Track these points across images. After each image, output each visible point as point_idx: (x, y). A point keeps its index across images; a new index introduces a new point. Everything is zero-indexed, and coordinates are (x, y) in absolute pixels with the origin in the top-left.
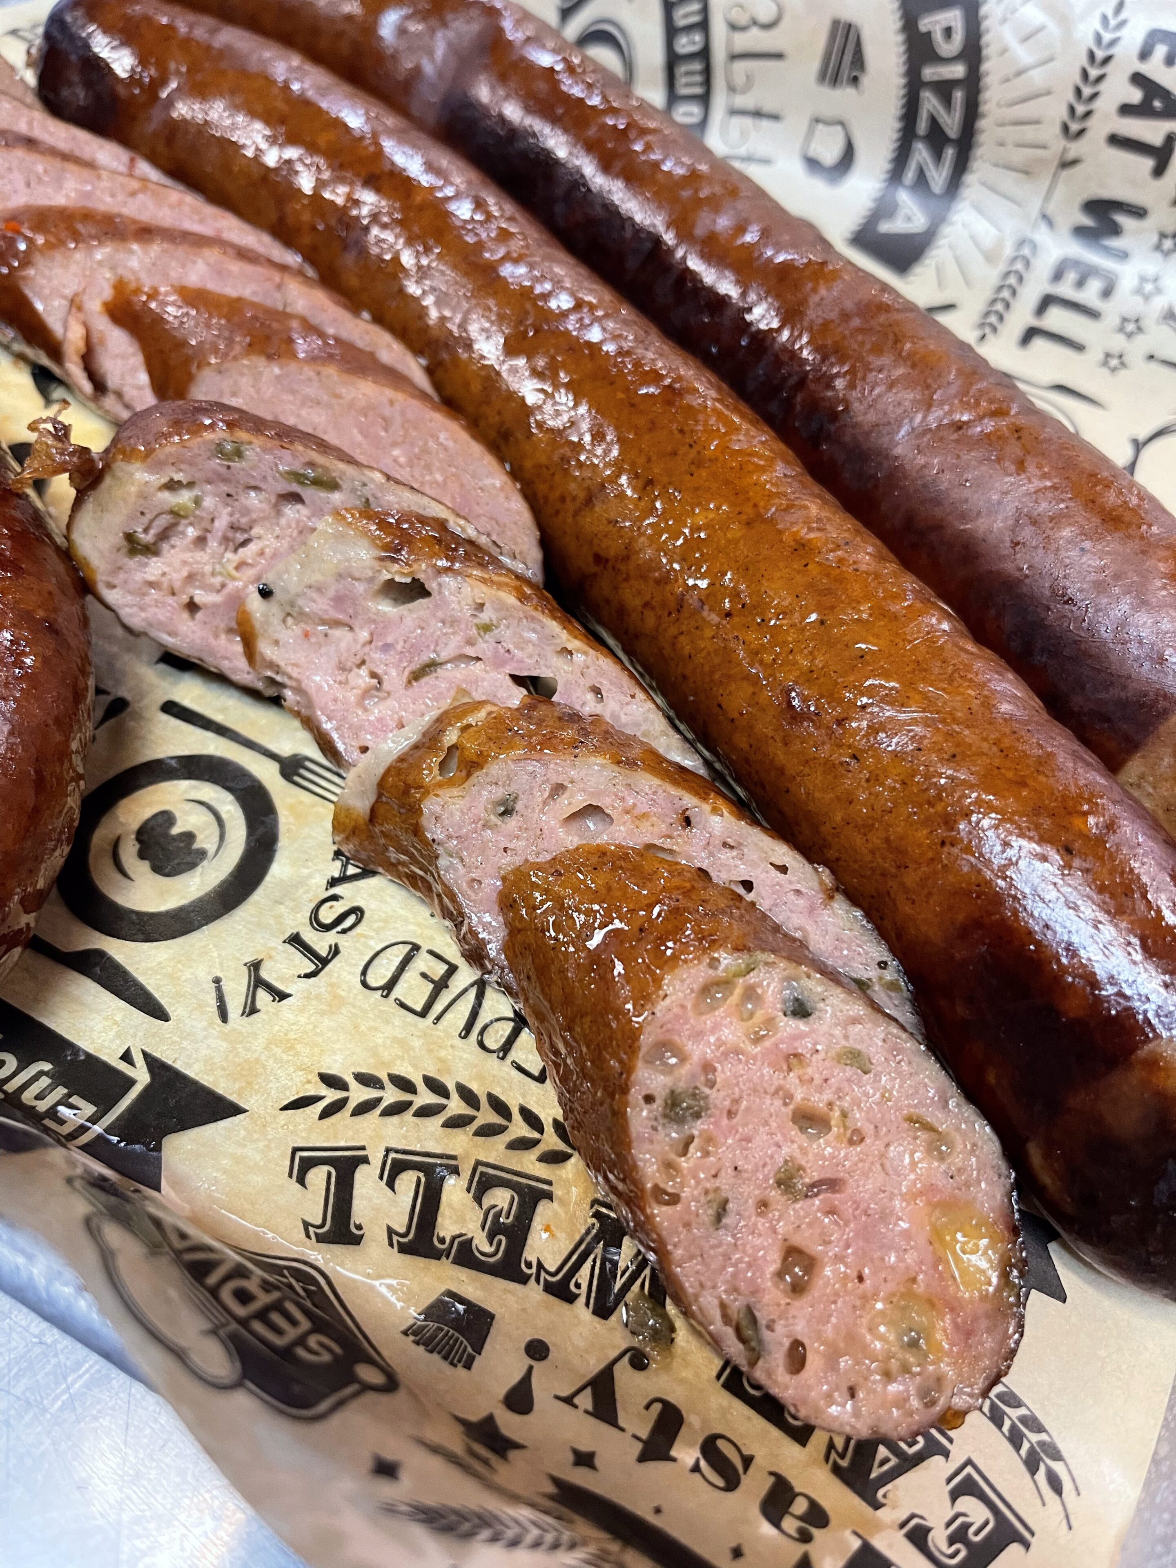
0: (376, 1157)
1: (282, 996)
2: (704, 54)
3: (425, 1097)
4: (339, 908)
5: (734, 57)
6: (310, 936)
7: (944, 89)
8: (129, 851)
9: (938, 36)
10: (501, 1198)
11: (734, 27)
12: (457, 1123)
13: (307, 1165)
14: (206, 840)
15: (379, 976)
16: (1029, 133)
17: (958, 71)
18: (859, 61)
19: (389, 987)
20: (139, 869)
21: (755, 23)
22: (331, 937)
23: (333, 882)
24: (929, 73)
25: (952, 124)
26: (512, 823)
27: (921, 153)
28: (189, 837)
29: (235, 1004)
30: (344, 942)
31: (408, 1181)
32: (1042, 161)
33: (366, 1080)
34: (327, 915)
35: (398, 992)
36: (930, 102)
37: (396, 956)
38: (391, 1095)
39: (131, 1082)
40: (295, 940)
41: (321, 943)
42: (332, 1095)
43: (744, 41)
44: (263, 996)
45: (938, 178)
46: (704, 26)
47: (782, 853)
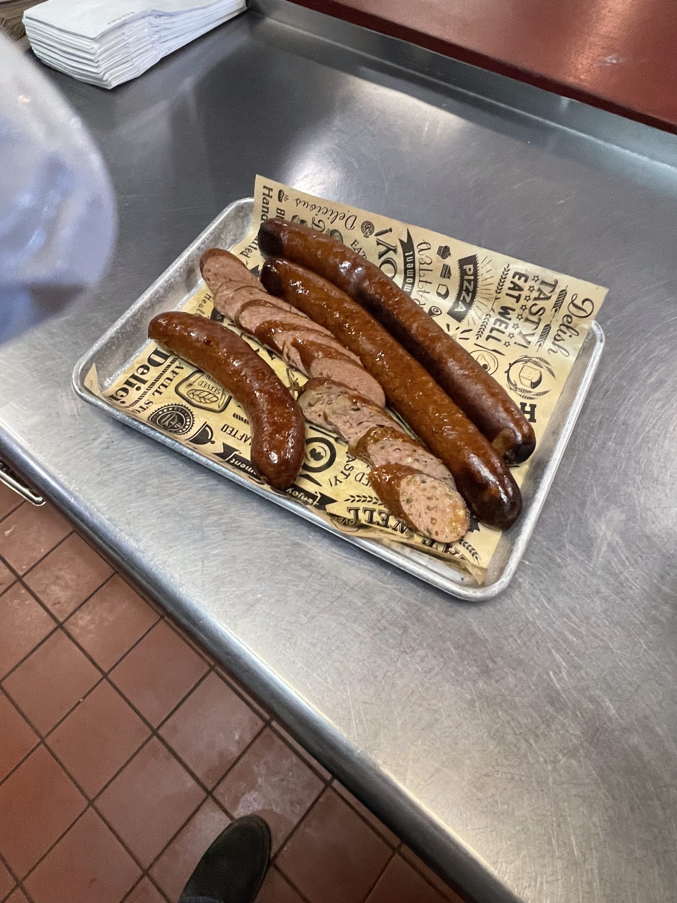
0: (361, 509)
1: (341, 482)
2: (414, 268)
3: (369, 499)
4: (349, 466)
5: (420, 270)
6: (345, 471)
7: (469, 281)
8: (309, 456)
9: (468, 270)
10: (383, 515)
11: (420, 263)
12: (375, 503)
13: (350, 510)
14: (323, 454)
15: (358, 478)
16: (488, 292)
17: (472, 278)
18: (449, 273)
19: (360, 480)
20: (312, 460)
21: (425, 263)
22: (349, 472)
23: (347, 462)
24: (466, 277)
25: (471, 288)
26: (383, 451)
27: (464, 293)
28: (320, 453)
29: (333, 484)
30: (351, 473)
31: (368, 513)
32: (492, 298)
33: (358, 496)
34: (347, 468)
35: (362, 481)
36: (466, 283)
37: (361, 475)
38: (363, 499)
39: (317, 497)
40: (342, 472)
41: (347, 473)
42: (353, 499)
43: (422, 267)
44: (338, 482)
45: (468, 299)
46: (413, 262)
47: (432, 457)
